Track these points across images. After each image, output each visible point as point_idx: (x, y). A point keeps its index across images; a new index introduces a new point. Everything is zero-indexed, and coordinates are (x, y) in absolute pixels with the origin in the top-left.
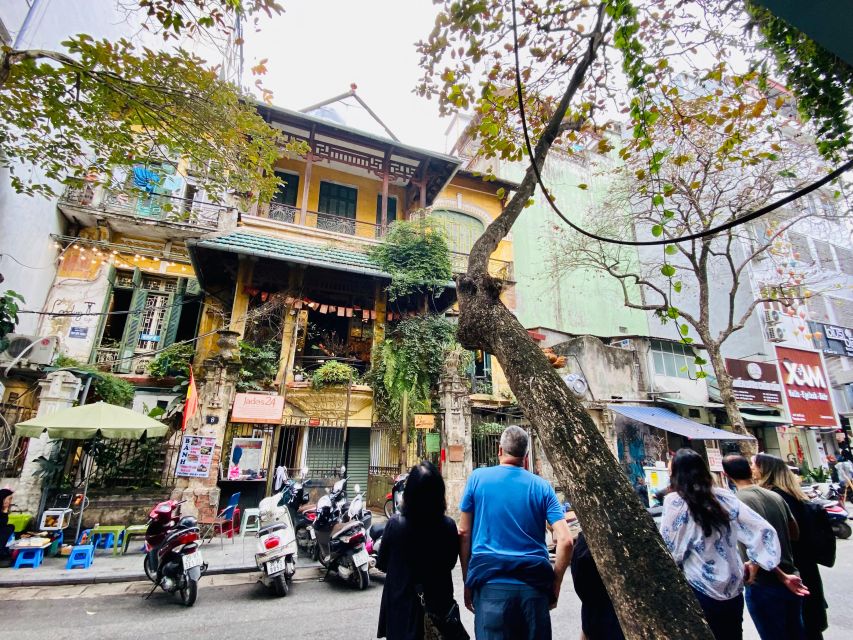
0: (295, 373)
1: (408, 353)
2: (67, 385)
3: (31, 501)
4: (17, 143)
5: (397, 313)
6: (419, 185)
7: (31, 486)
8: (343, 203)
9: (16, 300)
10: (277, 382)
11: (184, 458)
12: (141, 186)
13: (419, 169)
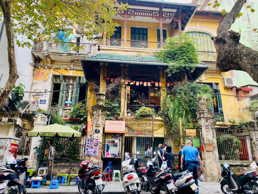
0: (128, 113)
1: (180, 101)
2: (43, 119)
3: (34, 164)
4: (17, 27)
5: (172, 82)
6: (177, 21)
7: (33, 158)
8: (141, 36)
9: (23, 87)
10: (121, 117)
11: (88, 148)
12: (60, 40)
13: (177, 13)
